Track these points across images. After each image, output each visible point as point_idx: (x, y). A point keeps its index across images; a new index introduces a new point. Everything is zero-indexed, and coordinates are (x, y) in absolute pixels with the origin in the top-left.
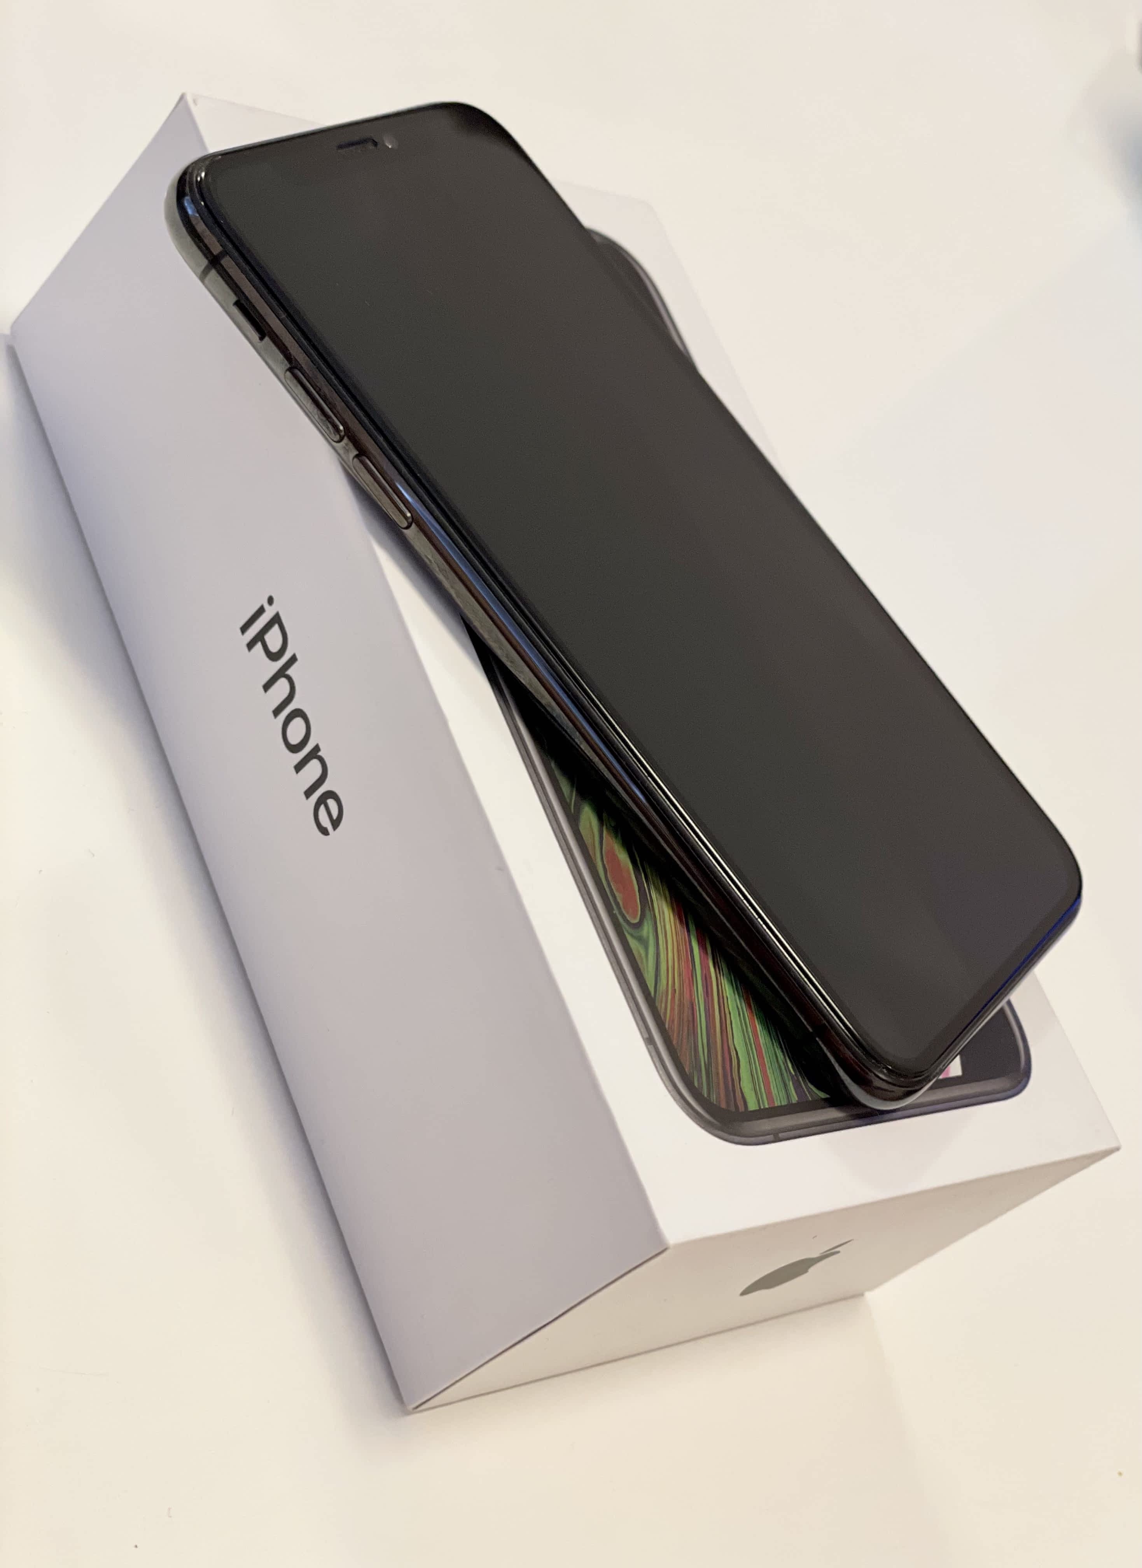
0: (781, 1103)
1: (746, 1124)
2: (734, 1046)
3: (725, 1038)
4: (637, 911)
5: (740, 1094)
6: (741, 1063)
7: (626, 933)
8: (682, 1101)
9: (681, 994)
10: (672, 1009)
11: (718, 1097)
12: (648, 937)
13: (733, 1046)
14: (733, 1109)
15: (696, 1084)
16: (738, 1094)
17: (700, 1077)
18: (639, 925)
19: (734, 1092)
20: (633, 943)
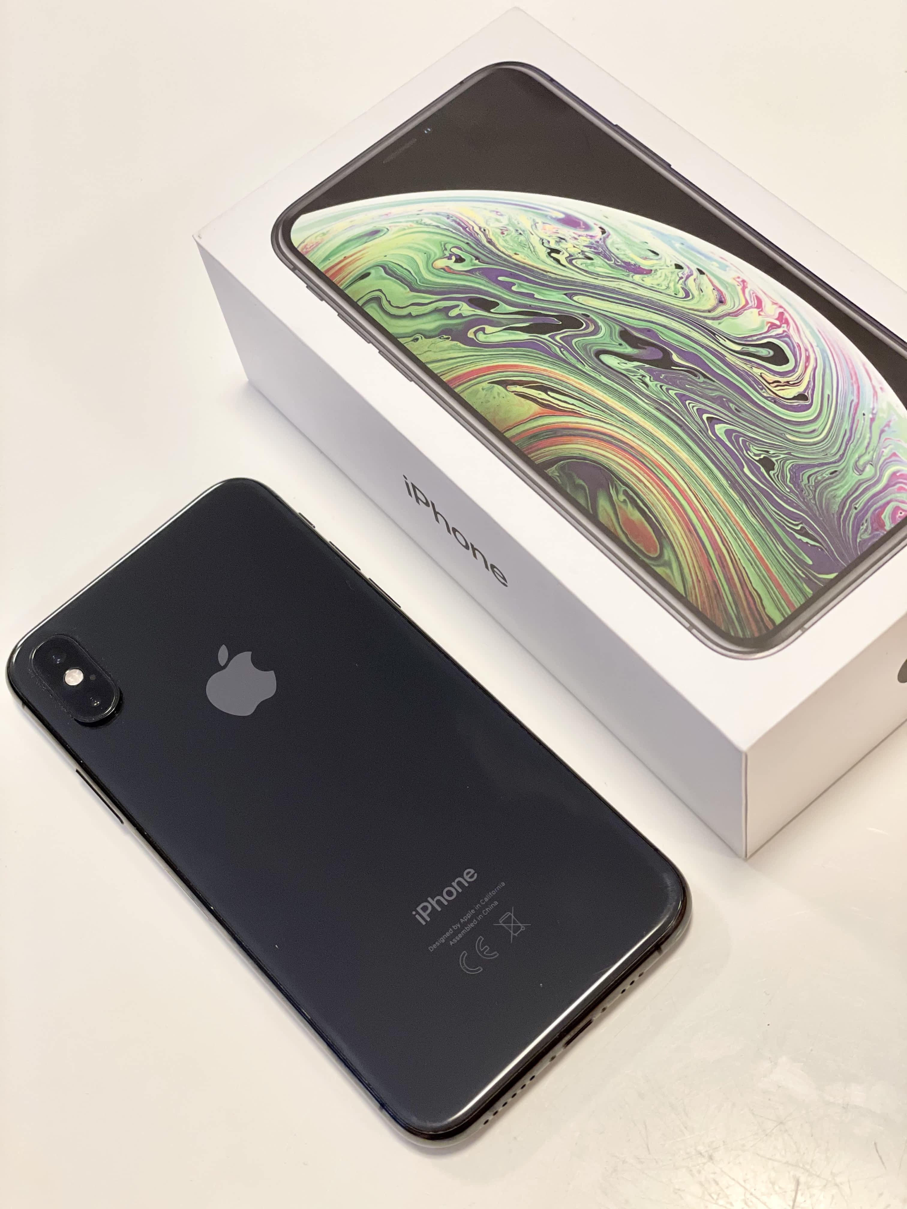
0: (800, 603)
1: (777, 635)
2: (753, 588)
3: (745, 588)
4: (656, 547)
5: (768, 619)
6: (762, 598)
7: (653, 567)
9: (705, 581)
10: (701, 596)
11: (752, 631)
12: (670, 560)
13: (754, 591)
14: (765, 632)
15: (733, 634)
16: (766, 619)
17: (734, 628)
18: (661, 555)
19: (762, 619)
20: (659, 570)
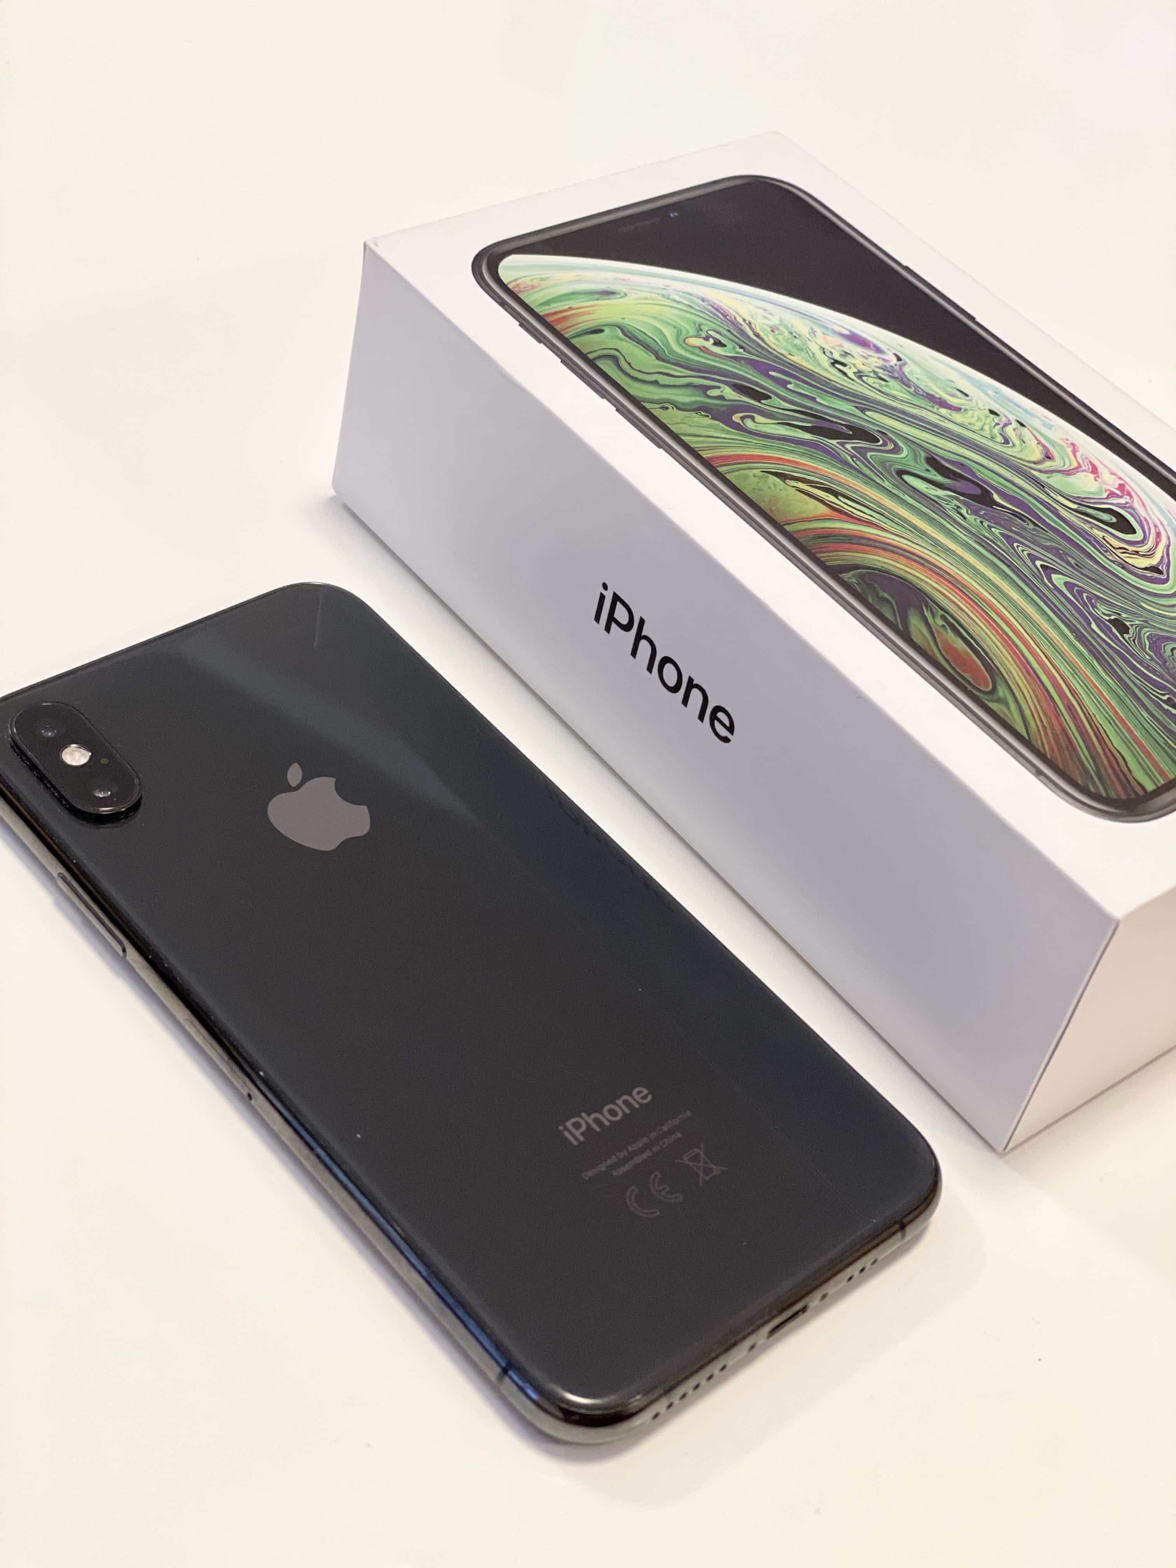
1: (1151, 803)
2: (1114, 747)
3: (1104, 746)
4: (988, 681)
5: (1135, 782)
6: (1127, 760)
7: (986, 702)
8: (1086, 808)
9: (1052, 728)
10: (1049, 742)
11: (1117, 792)
12: (1006, 697)
13: (1115, 750)
14: (1133, 796)
15: (1092, 790)
16: (1133, 783)
17: (1094, 783)
18: (994, 690)
19: (1128, 781)
20: (994, 706)
